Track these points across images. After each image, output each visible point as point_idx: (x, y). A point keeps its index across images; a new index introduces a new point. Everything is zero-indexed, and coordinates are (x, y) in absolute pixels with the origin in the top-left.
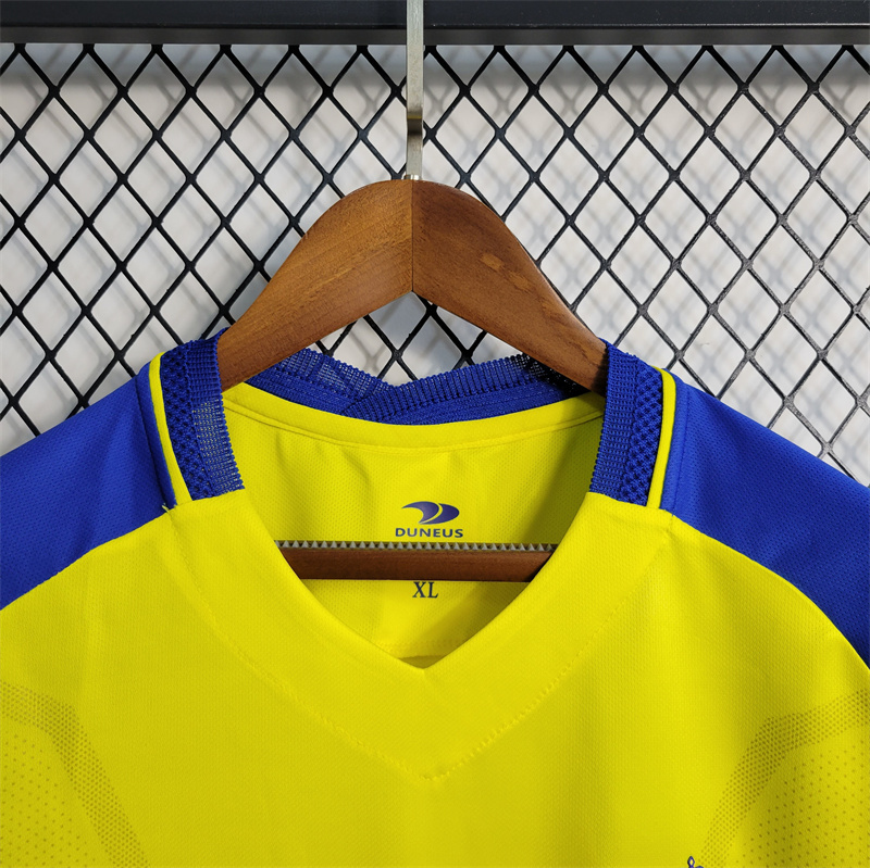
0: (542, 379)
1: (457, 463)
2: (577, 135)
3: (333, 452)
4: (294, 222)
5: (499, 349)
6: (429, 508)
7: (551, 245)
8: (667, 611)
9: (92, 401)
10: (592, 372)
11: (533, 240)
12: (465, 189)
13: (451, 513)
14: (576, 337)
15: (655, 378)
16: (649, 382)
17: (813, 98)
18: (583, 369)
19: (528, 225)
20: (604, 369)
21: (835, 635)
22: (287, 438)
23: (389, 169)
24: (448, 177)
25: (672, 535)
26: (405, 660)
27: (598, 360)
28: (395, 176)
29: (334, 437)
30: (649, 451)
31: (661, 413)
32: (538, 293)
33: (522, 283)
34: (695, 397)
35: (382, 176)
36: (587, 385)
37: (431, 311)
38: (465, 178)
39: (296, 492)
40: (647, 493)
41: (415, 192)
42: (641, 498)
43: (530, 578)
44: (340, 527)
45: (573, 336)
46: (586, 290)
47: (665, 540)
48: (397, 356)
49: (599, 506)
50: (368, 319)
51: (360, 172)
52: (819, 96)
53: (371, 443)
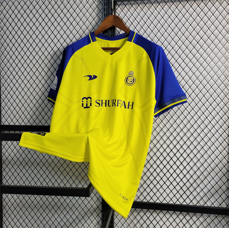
14: (127, 29)
33: (123, 24)
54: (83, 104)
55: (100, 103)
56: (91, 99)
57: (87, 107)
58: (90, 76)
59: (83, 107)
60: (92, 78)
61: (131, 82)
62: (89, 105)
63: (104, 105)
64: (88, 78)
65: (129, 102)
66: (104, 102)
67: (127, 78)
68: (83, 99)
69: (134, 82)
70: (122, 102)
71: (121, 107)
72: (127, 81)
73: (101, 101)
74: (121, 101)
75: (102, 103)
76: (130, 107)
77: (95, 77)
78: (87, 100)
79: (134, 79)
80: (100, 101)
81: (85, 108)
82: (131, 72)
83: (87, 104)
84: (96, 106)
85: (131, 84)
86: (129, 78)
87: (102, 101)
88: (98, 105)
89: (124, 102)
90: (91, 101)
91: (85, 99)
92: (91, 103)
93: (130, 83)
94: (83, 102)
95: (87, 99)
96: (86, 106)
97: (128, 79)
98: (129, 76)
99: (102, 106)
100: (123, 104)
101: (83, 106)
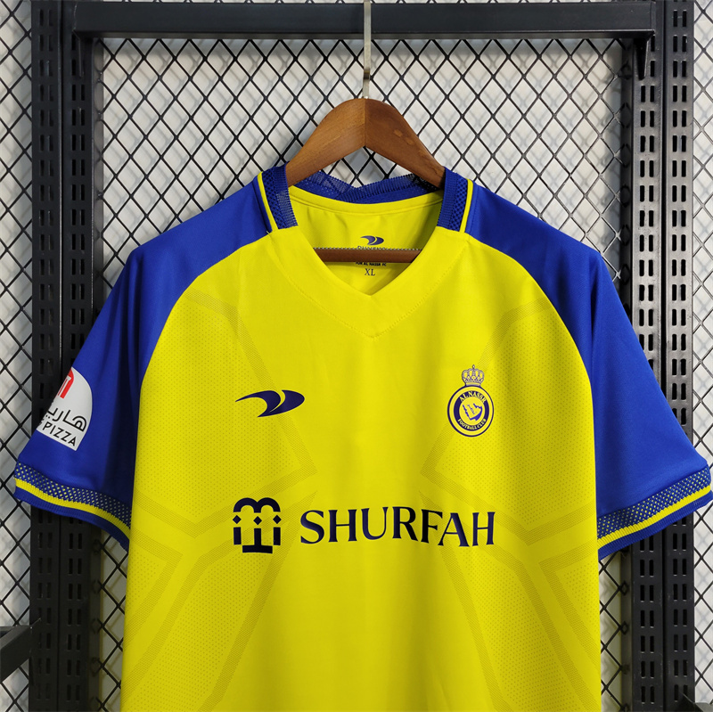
0: (418, 185)
1: (383, 220)
2: (435, 78)
3: (332, 215)
4: (311, 118)
5: (402, 171)
6: (371, 239)
7: (423, 128)
8: (467, 271)
9: (225, 197)
10: (439, 179)
11: (416, 126)
12: (386, 102)
13: (380, 241)
14: (433, 166)
15: (465, 182)
16: (462, 183)
17: (539, 61)
18: (435, 179)
19: (414, 119)
20: (444, 178)
21: (531, 279)
22: (312, 209)
23: (353, 94)
24: (378, 97)
25: (469, 243)
26: (366, 293)
27: (441, 174)
28: (356, 97)
29: (332, 209)
30: (461, 210)
31: (466, 195)
32: (418, 146)
33: (411, 143)
34: (481, 189)
35: (349, 97)
36: (437, 185)
37: (372, 157)
38: (386, 98)
39: (316, 231)
40: (460, 227)
41: (366, 103)
42: (458, 229)
43: (411, 262)
44: (335, 242)
45: (431, 164)
46: (438, 148)
47: (466, 245)
48: (356, 177)
49: (441, 233)
50: (343, 160)
51: (341, 95)
52: (541, 60)
53: (347, 211)
54: (237, 532)
55: (325, 523)
56: (276, 508)
57: (258, 547)
58: (270, 397)
59: (240, 547)
60: (279, 403)
61: (477, 418)
62: (267, 539)
63: (343, 532)
64: (262, 405)
65: (476, 515)
66: (343, 518)
67: (459, 402)
68: (238, 507)
69: (486, 417)
70: (447, 516)
71: (441, 544)
72: (457, 416)
73: (327, 516)
74: (440, 514)
75: (333, 525)
76: (483, 534)
77: (295, 399)
78: (258, 514)
79: (486, 404)
80: (321, 514)
81: (247, 549)
82: (471, 372)
83: (258, 533)
84: (303, 540)
85: (478, 427)
86: (466, 402)
87: (333, 513)
88: (313, 535)
89: (455, 517)
90: (277, 519)
91: (248, 509)
92: (277, 532)
93: (474, 422)
94: (237, 520)
95: (257, 506)
96: (252, 542)
97: (461, 409)
98: (467, 394)
99: (333, 538)
100: (453, 528)
101: (237, 540)
